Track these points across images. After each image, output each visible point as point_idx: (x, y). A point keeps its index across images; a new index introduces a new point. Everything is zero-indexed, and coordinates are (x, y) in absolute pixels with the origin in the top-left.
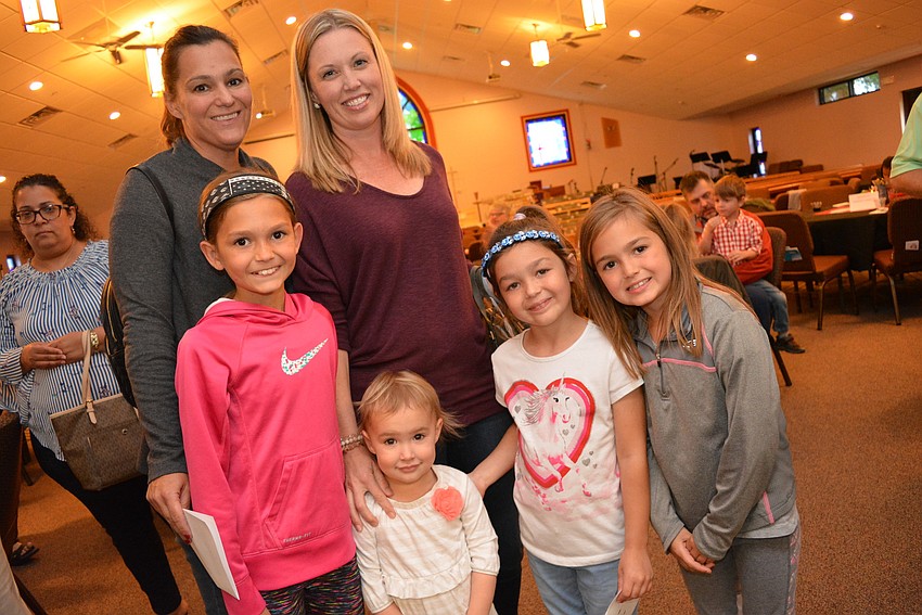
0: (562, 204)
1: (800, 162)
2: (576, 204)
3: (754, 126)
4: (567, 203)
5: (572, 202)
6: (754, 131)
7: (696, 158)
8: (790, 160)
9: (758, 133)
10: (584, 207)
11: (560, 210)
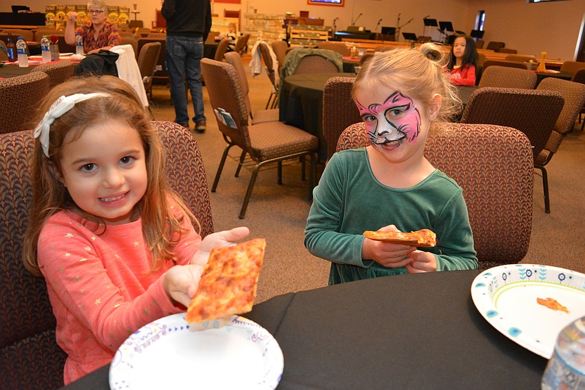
0: (305, 32)
1: (503, 45)
2: (316, 34)
3: (482, 10)
4: (310, 31)
5: (313, 32)
6: (482, 12)
7: (429, 22)
8: (497, 41)
9: (484, 15)
10: (322, 38)
11: (302, 36)
